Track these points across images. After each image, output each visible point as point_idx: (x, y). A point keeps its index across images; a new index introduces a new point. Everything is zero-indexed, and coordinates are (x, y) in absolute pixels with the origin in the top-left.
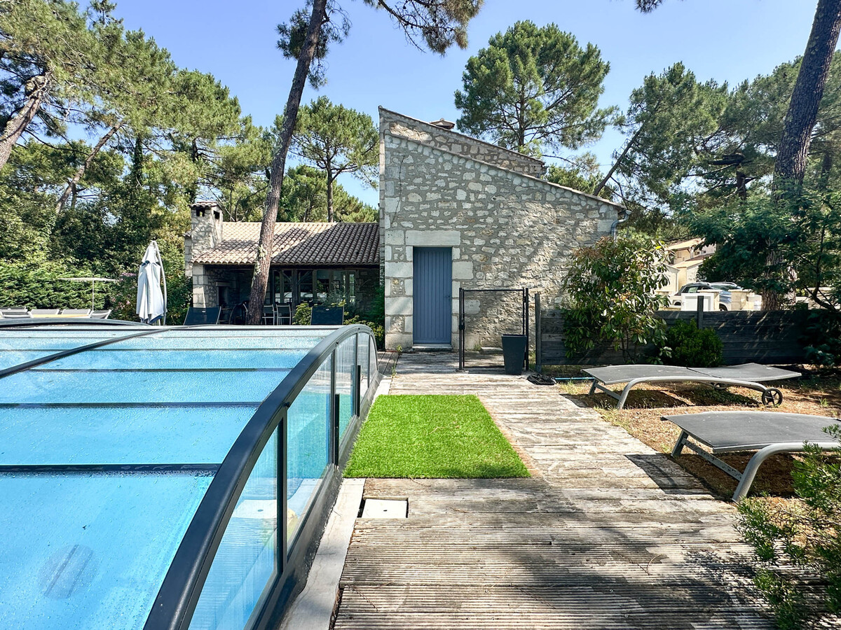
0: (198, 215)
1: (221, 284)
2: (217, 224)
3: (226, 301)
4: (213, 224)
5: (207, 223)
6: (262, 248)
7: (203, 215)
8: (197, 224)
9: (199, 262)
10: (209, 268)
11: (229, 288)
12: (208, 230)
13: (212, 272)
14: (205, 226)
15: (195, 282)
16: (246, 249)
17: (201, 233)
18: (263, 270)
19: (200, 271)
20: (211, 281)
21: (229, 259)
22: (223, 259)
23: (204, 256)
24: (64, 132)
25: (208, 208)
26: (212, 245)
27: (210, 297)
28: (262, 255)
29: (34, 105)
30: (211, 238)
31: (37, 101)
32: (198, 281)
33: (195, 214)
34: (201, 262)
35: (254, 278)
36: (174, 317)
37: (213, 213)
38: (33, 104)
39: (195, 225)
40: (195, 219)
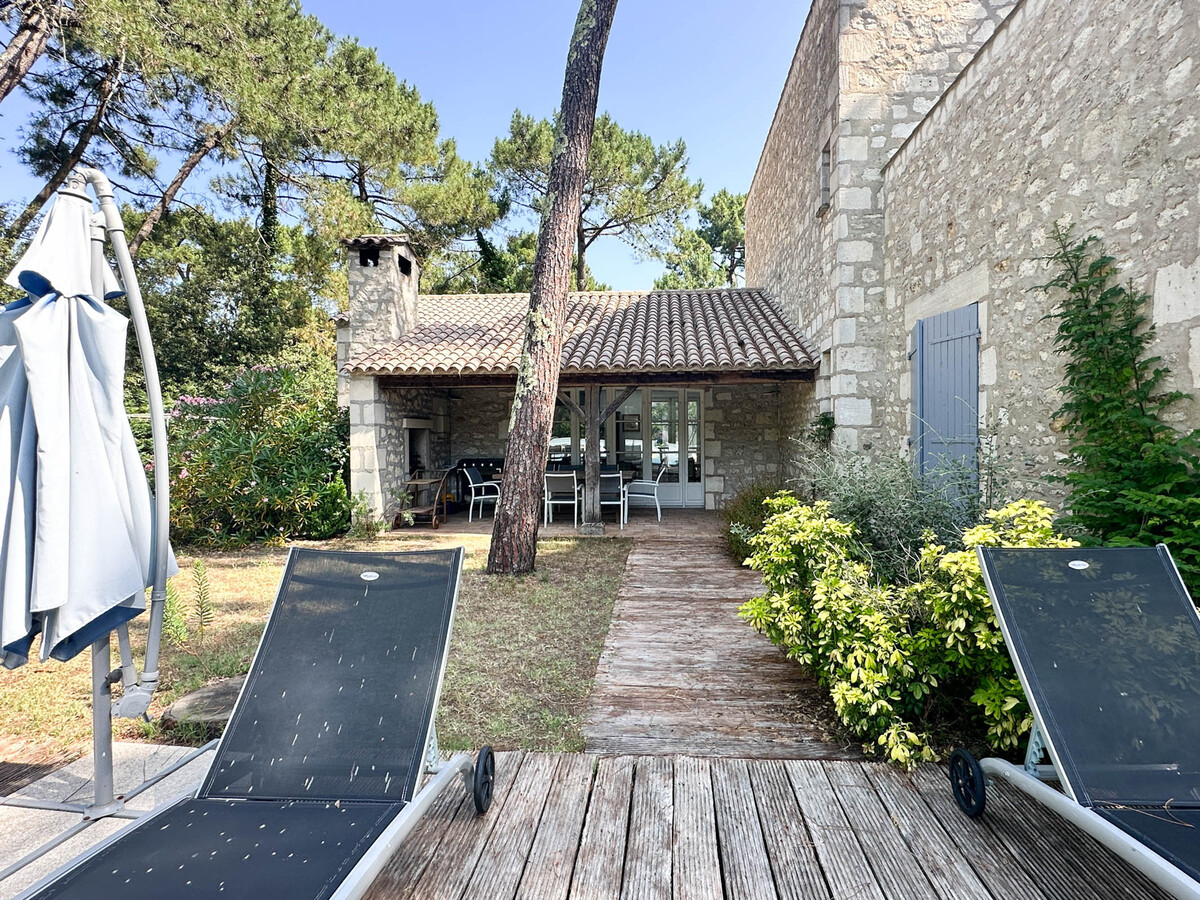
0: (364, 263)
1: (416, 424)
2: (405, 287)
3: (425, 461)
4: (397, 284)
5: (383, 282)
6: (539, 316)
7: (376, 264)
8: (362, 285)
9: (364, 368)
10: (389, 384)
11: (431, 432)
12: (387, 298)
13: (394, 396)
14: (380, 288)
15: (354, 419)
16: (471, 341)
17: (370, 306)
18: (542, 380)
19: (367, 391)
20: (393, 415)
21: (435, 363)
22: (422, 363)
23: (377, 357)
24: (151, 170)
25: (386, 245)
26: (395, 332)
27: (388, 454)
28: (541, 335)
29: (30, 44)
30: (393, 318)
31: (37, 36)
32: (362, 415)
33: (357, 261)
34: (370, 369)
35: (518, 404)
36: (303, 508)
37: (397, 259)
38: (28, 41)
39: (358, 287)
40: (357, 273)
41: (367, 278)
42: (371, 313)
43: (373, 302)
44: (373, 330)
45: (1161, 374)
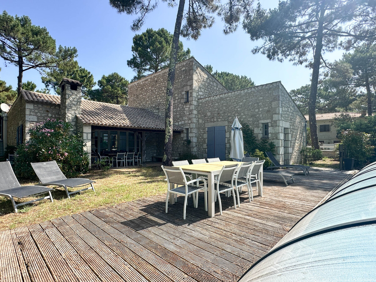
0: (72, 89)
7: (76, 90)
14: (77, 97)
15: (85, 138)
32: (87, 137)
33: (70, 88)
39: (70, 96)
40: (69, 91)
41: (73, 94)
42: (74, 104)
43: (75, 101)
44: (75, 110)
45: (255, 138)
